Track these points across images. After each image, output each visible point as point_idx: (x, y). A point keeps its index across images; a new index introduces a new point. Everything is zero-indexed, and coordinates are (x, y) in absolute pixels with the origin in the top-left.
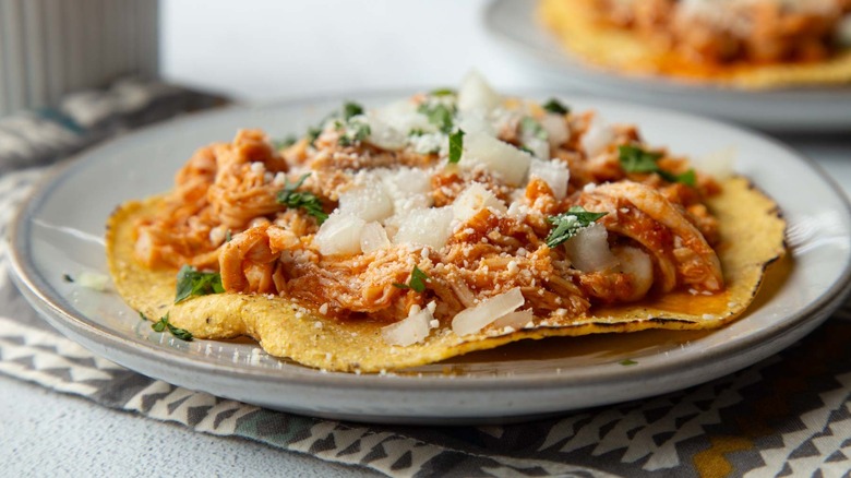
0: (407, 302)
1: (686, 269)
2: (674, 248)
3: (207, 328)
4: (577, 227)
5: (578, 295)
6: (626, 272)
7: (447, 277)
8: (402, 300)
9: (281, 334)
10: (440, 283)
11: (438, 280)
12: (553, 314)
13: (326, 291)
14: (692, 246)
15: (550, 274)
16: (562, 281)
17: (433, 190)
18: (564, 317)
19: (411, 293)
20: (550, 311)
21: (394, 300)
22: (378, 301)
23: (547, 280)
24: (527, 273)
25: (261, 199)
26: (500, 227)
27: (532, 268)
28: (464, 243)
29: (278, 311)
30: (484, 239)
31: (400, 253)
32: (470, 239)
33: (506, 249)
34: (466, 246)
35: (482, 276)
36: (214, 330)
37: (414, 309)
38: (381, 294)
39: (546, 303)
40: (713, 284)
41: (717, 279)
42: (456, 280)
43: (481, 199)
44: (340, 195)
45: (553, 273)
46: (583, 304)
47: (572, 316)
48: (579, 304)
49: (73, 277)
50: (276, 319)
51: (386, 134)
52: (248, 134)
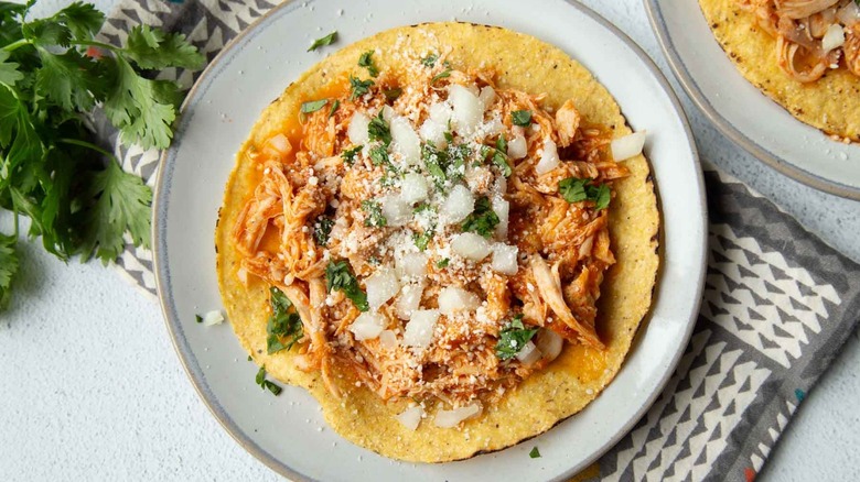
9: (334, 418)
15: (496, 375)
23: (494, 380)
34: (446, 355)
35: (455, 382)
37: (411, 405)
44: (367, 284)
46: (515, 384)
49: (202, 316)
50: (330, 407)
51: (397, 218)
52: (302, 206)
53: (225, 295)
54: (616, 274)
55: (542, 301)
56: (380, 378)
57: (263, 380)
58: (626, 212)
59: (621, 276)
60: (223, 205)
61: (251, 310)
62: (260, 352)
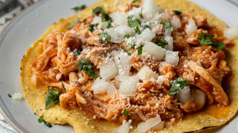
0: (122, 118)
1: (217, 98)
2: (213, 91)
3: (56, 122)
4: (180, 90)
5: (179, 112)
6: (196, 102)
7: (136, 110)
8: (121, 117)
9: (81, 130)
10: (133, 114)
11: (133, 112)
12: (171, 120)
13: (95, 110)
14: (219, 92)
15: (170, 107)
16: (174, 108)
17: (132, 63)
18: (174, 121)
19: (123, 116)
20: (170, 119)
21: (118, 117)
22: (113, 118)
23: (169, 109)
24: (162, 107)
25: (73, 66)
26: (154, 87)
27: (164, 105)
28: (142, 93)
29: (80, 121)
30: (149, 92)
31: (120, 99)
32: (144, 92)
33: (156, 95)
34: (143, 95)
35: (148, 108)
36: (59, 123)
37: (124, 122)
38: (113, 116)
39: (169, 116)
40: (225, 103)
41: (227, 102)
42: (139, 112)
43: (148, 73)
44: (100, 67)
45: (171, 106)
46: (181, 116)
47: (177, 120)
48: (180, 116)
49: (11, 95)
50: (79, 124)
51: (116, 38)
52: (68, 36)
53: (24, 87)
54: (232, 79)
55: (192, 71)
56: (106, 111)
57: (41, 120)
58: (234, 58)
59: (234, 80)
60: (26, 54)
61: (37, 96)
62: (41, 110)
